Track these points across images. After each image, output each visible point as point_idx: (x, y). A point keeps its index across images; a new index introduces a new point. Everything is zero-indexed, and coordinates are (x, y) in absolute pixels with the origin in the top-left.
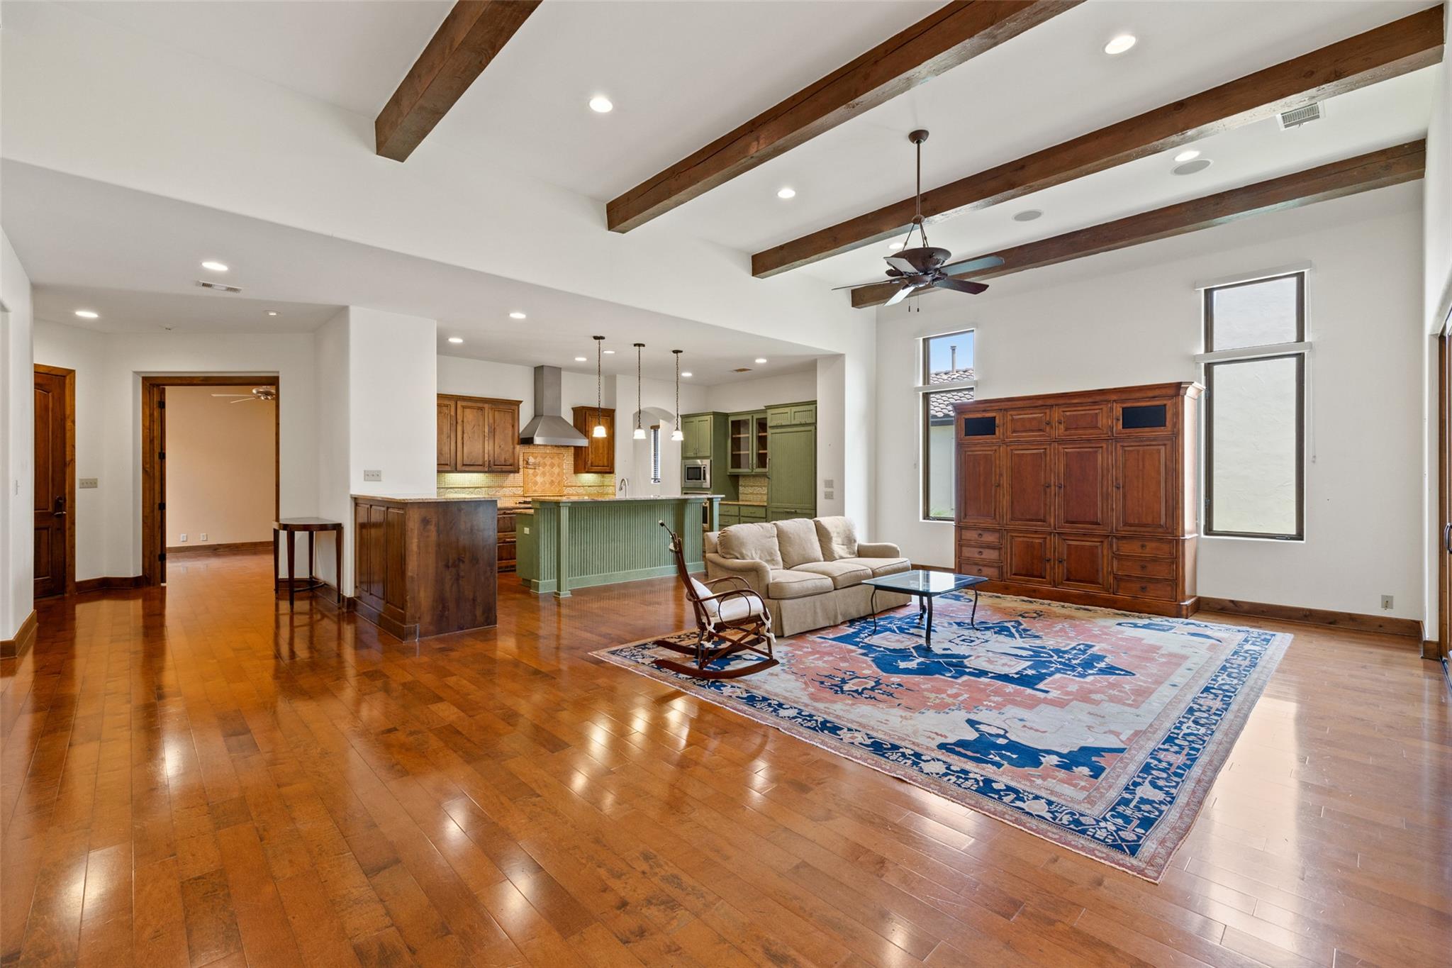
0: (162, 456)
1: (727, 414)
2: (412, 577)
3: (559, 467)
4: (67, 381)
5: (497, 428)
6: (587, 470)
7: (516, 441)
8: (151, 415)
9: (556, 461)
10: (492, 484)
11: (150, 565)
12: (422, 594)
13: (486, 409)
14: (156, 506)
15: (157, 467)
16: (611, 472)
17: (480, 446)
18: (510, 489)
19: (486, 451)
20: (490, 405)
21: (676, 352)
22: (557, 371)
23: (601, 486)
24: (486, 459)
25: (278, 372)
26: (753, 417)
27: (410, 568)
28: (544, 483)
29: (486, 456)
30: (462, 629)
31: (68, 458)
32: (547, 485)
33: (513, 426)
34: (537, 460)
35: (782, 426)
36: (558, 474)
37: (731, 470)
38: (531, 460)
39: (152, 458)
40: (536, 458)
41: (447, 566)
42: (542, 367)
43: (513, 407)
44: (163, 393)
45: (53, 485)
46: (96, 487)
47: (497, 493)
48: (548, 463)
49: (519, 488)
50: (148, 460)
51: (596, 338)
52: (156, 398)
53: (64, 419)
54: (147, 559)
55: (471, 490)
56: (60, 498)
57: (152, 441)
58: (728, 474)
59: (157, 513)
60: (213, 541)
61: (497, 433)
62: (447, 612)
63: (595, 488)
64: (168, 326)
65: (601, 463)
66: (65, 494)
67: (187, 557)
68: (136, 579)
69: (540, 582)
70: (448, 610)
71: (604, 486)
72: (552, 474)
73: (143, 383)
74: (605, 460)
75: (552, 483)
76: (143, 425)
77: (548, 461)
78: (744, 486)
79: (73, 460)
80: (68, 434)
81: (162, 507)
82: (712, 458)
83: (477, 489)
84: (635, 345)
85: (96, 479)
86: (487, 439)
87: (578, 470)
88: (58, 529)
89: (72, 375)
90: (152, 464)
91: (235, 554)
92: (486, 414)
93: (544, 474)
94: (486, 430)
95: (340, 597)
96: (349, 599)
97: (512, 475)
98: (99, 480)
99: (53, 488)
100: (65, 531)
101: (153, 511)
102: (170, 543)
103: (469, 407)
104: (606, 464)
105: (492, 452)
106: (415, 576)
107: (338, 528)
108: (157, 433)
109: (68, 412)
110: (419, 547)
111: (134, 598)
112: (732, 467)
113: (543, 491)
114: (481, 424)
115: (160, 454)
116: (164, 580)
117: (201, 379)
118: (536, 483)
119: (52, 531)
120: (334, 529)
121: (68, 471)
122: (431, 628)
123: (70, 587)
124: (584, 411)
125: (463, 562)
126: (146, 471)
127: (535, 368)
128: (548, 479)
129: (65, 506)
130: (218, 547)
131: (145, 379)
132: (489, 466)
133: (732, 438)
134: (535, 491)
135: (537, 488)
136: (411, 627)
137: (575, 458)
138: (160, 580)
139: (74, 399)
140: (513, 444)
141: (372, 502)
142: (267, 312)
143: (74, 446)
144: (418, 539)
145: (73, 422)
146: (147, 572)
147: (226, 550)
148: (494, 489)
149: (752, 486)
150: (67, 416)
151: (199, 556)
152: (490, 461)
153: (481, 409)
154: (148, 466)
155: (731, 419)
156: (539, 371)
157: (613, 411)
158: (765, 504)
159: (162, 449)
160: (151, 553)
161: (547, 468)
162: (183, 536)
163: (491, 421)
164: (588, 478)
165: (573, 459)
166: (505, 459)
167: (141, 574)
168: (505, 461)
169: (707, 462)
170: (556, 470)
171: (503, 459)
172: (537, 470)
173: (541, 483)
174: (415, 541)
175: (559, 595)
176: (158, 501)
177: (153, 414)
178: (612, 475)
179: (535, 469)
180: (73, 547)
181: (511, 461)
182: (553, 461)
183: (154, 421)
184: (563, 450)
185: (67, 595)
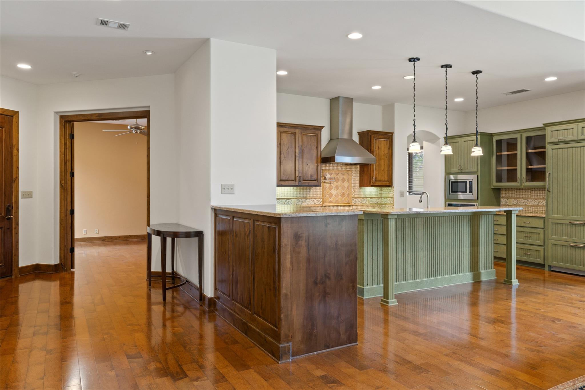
0: (72, 175)
1: (492, 134)
2: (286, 295)
3: (348, 181)
4: (14, 120)
5: (305, 149)
6: (372, 184)
7: (319, 160)
8: (65, 144)
9: (346, 177)
10: (299, 196)
11: (64, 256)
12: (294, 312)
13: (297, 133)
14: (69, 212)
15: (69, 183)
16: (390, 185)
17: (292, 164)
18: (312, 200)
19: (297, 169)
20: (300, 130)
21: (475, 73)
22: (349, 101)
23: (379, 198)
24: (297, 175)
25: (149, 107)
26: (521, 135)
27: (284, 285)
28: (337, 195)
29: (297, 173)
30: (328, 347)
31: (14, 177)
32: (340, 197)
33: (317, 148)
34: (333, 176)
35: (565, 142)
36: (348, 188)
37: (495, 184)
38: (328, 176)
39: (66, 177)
40: (331, 174)
41: (315, 283)
42: (338, 98)
43: (317, 132)
44: (72, 127)
45: (5, 196)
46: (32, 198)
47: (303, 204)
48: (340, 179)
49: (319, 199)
50: (63, 178)
51: (410, 60)
52: (68, 132)
53: (12, 148)
54: (62, 252)
55: (284, 200)
56: (9, 206)
57: (66, 163)
58: (493, 187)
59: (69, 217)
60: (102, 235)
61: (305, 154)
62: (315, 331)
63: (375, 199)
64: (76, 74)
65: (382, 179)
66: (12, 203)
67: (87, 245)
68: (56, 265)
69: (364, 288)
70: (317, 329)
71: (382, 197)
72: (343, 187)
73: (60, 120)
74: (386, 176)
75: (343, 195)
76: (60, 152)
77: (340, 177)
78: (507, 198)
79: (17, 178)
80: (14, 159)
81: (72, 212)
82: (479, 174)
83: (288, 200)
84: (442, 67)
85: (32, 192)
86: (297, 158)
87: (362, 184)
88: (8, 229)
89: (17, 114)
90: (66, 180)
91: (115, 244)
92: (297, 138)
93: (337, 187)
94: (297, 151)
95: (202, 297)
96: (210, 299)
97: (313, 188)
98: (33, 192)
99: (5, 199)
100: (12, 230)
101: (66, 216)
102: (76, 236)
103: (284, 132)
104: (386, 179)
105: (301, 169)
106: (289, 294)
107: (199, 235)
108: (69, 157)
109: (14, 143)
110: (292, 263)
111: (55, 280)
112: (496, 182)
113: (337, 201)
114: (293, 146)
115: (71, 173)
116: (73, 267)
117: (97, 115)
118: (331, 195)
119: (4, 230)
120: (195, 236)
121: (14, 185)
122: (302, 347)
123: (15, 271)
124: (369, 134)
125: (329, 278)
126: (62, 186)
127: (330, 99)
128: (340, 191)
129: (12, 211)
130: (105, 238)
131: (61, 117)
132: (299, 181)
133: (497, 155)
134: (331, 202)
135: (331, 199)
136: (285, 347)
137: (360, 174)
138: (71, 268)
139: (18, 133)
140: (317, 162)
141: (233, 214)
142: (144, 52)
143: (18, 168)
144: (291, 255)
145: (18, 150)
146: (63, 260)
147: (110, 240)
148: (300, 200)
149: (515, 199)
150: (14, 145)
151: (95, 245)
152: (300, 177)
153: (293, 134)
154: (63, 182)
155: (495, 139)
156: (334, 101)
157: (392, 134)
158: (544, 215)
159: (72, 169)
160: (65, 246)
161: (340, 183)
162: (85, 231)
163: (301, 144)
164: (370, 191)
165: (358, 175)
166: (311, 175)
167: (59, 263)
168: (311, 176)
169: (472, 178)
170: (346, 184)
171: (310, 176)
172: (332, 185)
173: (335, 195)
174: (289, 256)
175: (388, 303)
176: (69, 208)
177: (67, 143)
178: (390, 188)
179: (331, 183)
180: (17, 242)
181: (315, 177)
182: (344, 177)
183: (67, 149)
184: (351, 168)
185: (13, 277)
